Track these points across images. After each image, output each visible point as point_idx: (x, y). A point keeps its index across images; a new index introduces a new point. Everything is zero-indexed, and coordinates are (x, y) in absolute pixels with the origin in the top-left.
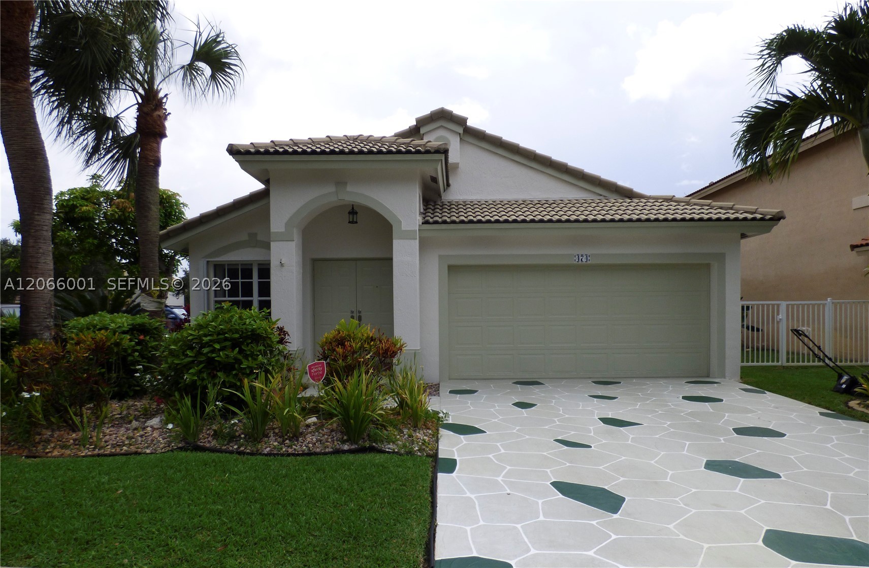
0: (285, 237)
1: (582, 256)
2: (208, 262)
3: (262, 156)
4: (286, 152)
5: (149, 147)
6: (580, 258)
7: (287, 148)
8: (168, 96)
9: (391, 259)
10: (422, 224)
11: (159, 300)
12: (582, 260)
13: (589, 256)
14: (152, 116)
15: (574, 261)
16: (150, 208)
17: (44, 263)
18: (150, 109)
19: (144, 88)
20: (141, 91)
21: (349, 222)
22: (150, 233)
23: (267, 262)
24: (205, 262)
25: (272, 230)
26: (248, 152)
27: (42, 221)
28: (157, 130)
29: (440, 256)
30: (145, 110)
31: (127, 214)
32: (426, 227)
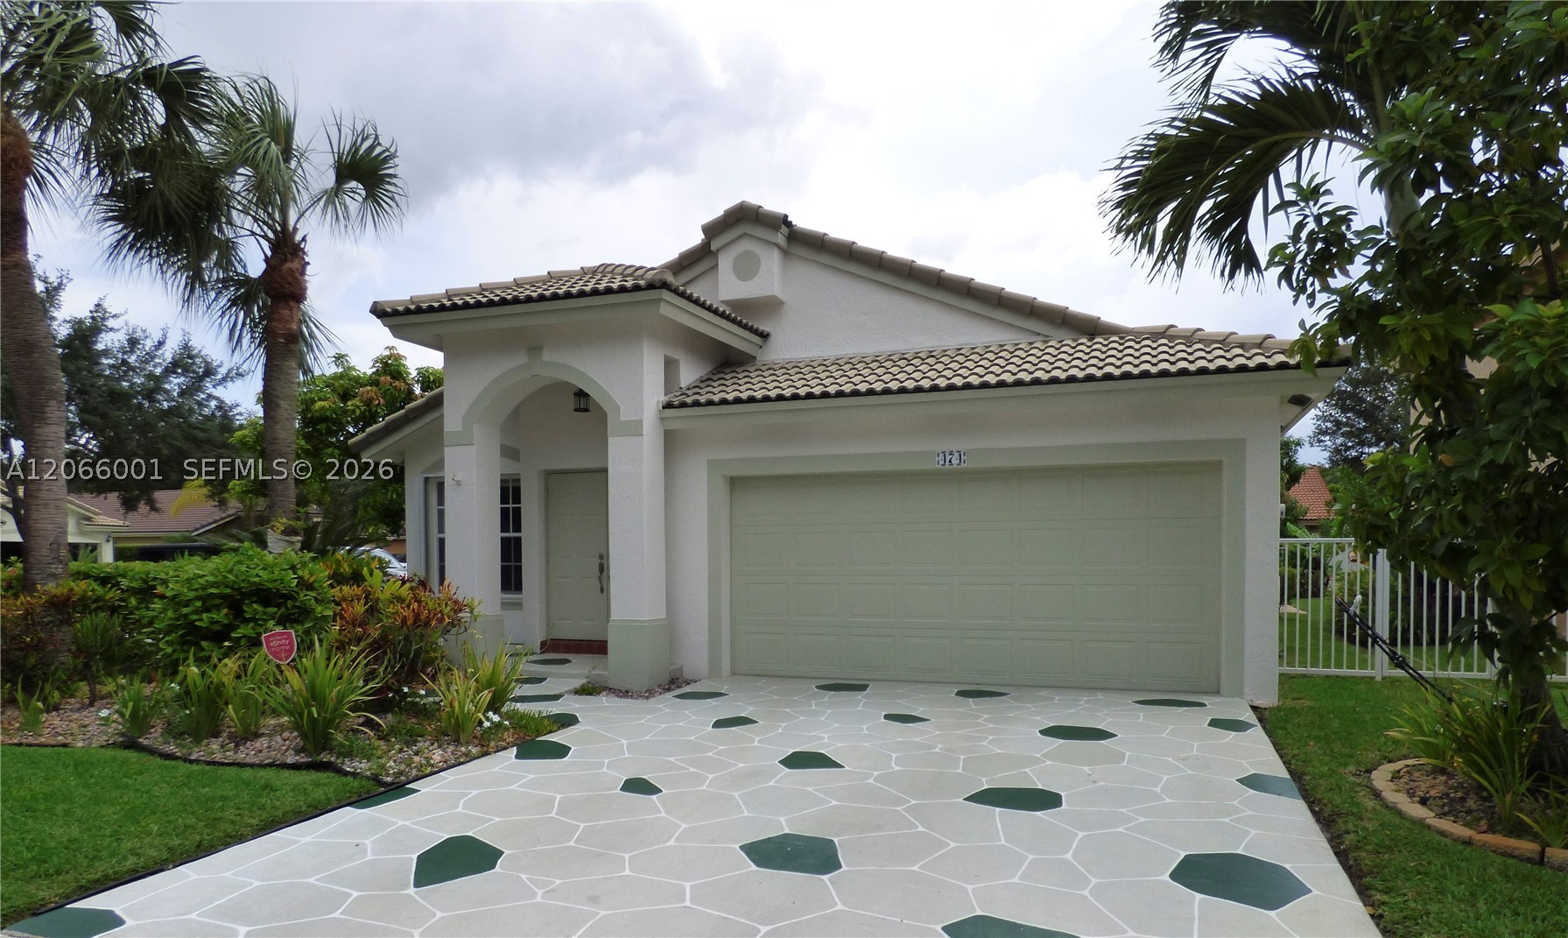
0: (464, 440)
1: (951, 453)
2: (427, 480)
3: (413, 316)
4: (443, 308)
5: (277, 316)
6: (948, 458)
7: (467, 299)
8: (307, 238)
9: (605, 471)
10: (663, 408)
11: (288, 538)
12: (950, 461)
13: (964, 453)
14: (280, 271)
15: (936, 464)
16: (278, 406)
17: (47, 490)
18: (278, 261)
19: (275, 232)
20: (271, 235)
21: (576, 410)
22: (277, 441)
23: (516, 477)
24: (423, 479)
25: (446, 429)
26: (396, 313)
27: (45, 434)
28: (286, 291)
29: (708, 461)
30: (273, 262)
31: (374, 409)
32: (670, 412)
